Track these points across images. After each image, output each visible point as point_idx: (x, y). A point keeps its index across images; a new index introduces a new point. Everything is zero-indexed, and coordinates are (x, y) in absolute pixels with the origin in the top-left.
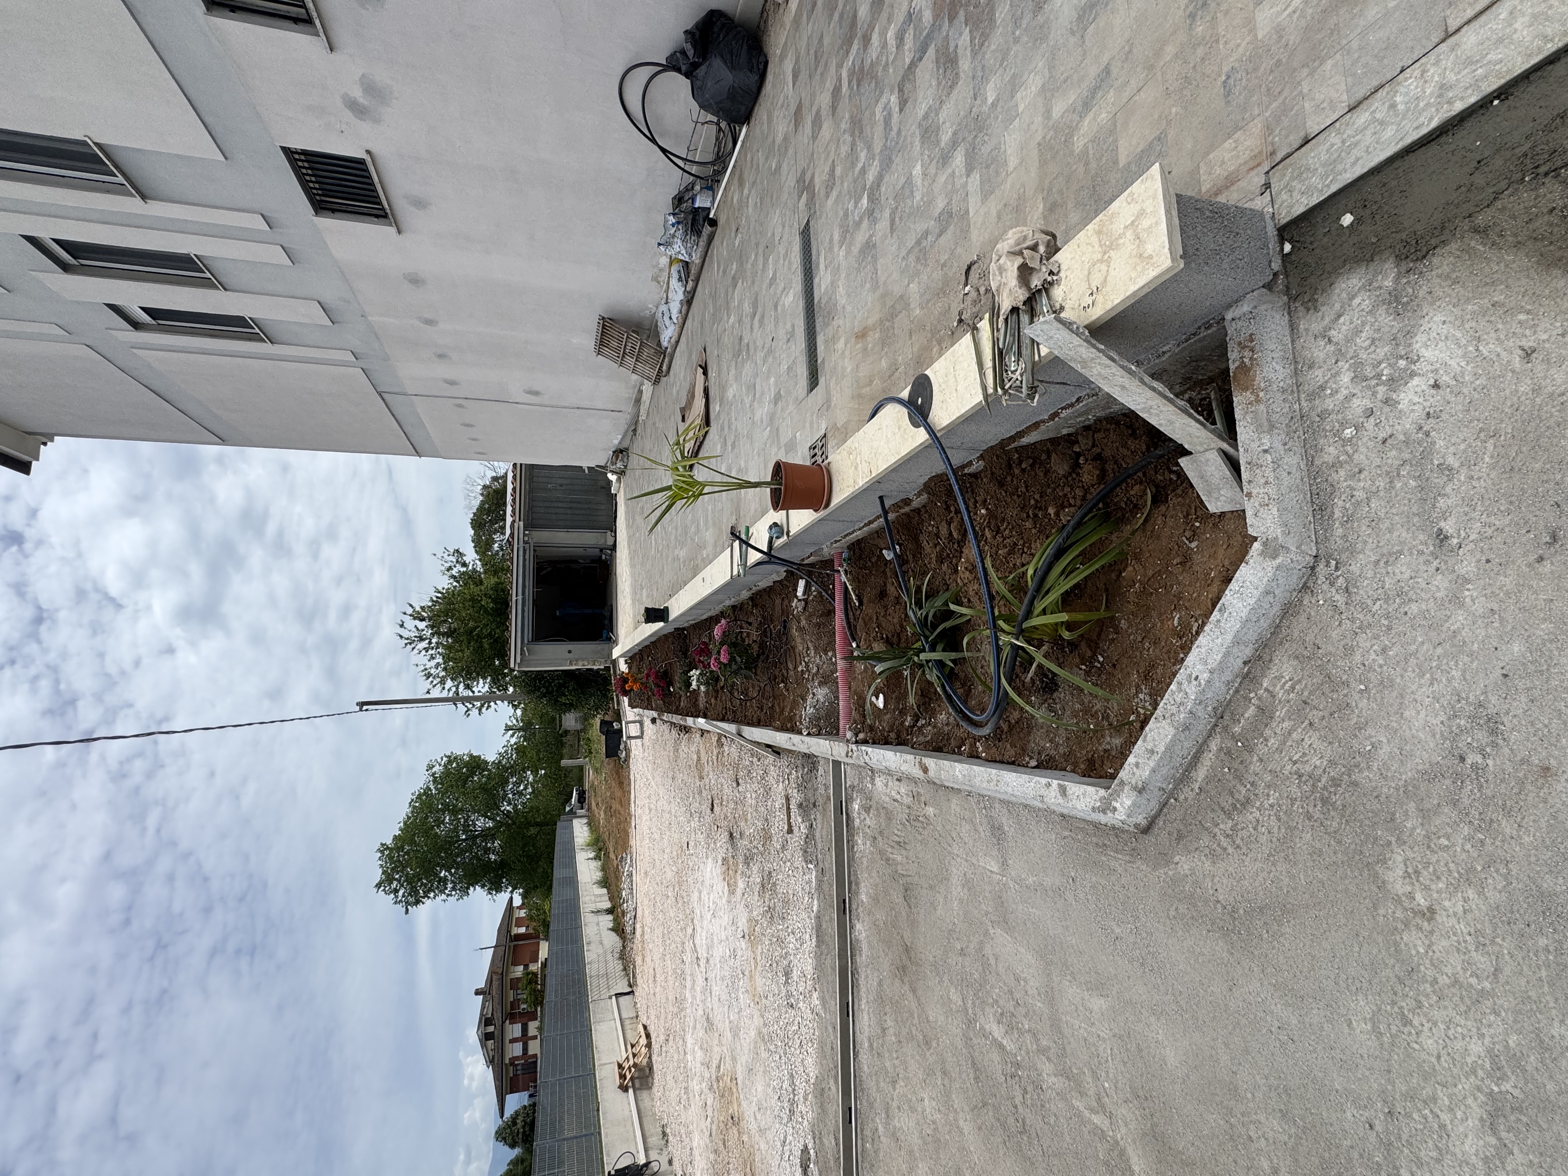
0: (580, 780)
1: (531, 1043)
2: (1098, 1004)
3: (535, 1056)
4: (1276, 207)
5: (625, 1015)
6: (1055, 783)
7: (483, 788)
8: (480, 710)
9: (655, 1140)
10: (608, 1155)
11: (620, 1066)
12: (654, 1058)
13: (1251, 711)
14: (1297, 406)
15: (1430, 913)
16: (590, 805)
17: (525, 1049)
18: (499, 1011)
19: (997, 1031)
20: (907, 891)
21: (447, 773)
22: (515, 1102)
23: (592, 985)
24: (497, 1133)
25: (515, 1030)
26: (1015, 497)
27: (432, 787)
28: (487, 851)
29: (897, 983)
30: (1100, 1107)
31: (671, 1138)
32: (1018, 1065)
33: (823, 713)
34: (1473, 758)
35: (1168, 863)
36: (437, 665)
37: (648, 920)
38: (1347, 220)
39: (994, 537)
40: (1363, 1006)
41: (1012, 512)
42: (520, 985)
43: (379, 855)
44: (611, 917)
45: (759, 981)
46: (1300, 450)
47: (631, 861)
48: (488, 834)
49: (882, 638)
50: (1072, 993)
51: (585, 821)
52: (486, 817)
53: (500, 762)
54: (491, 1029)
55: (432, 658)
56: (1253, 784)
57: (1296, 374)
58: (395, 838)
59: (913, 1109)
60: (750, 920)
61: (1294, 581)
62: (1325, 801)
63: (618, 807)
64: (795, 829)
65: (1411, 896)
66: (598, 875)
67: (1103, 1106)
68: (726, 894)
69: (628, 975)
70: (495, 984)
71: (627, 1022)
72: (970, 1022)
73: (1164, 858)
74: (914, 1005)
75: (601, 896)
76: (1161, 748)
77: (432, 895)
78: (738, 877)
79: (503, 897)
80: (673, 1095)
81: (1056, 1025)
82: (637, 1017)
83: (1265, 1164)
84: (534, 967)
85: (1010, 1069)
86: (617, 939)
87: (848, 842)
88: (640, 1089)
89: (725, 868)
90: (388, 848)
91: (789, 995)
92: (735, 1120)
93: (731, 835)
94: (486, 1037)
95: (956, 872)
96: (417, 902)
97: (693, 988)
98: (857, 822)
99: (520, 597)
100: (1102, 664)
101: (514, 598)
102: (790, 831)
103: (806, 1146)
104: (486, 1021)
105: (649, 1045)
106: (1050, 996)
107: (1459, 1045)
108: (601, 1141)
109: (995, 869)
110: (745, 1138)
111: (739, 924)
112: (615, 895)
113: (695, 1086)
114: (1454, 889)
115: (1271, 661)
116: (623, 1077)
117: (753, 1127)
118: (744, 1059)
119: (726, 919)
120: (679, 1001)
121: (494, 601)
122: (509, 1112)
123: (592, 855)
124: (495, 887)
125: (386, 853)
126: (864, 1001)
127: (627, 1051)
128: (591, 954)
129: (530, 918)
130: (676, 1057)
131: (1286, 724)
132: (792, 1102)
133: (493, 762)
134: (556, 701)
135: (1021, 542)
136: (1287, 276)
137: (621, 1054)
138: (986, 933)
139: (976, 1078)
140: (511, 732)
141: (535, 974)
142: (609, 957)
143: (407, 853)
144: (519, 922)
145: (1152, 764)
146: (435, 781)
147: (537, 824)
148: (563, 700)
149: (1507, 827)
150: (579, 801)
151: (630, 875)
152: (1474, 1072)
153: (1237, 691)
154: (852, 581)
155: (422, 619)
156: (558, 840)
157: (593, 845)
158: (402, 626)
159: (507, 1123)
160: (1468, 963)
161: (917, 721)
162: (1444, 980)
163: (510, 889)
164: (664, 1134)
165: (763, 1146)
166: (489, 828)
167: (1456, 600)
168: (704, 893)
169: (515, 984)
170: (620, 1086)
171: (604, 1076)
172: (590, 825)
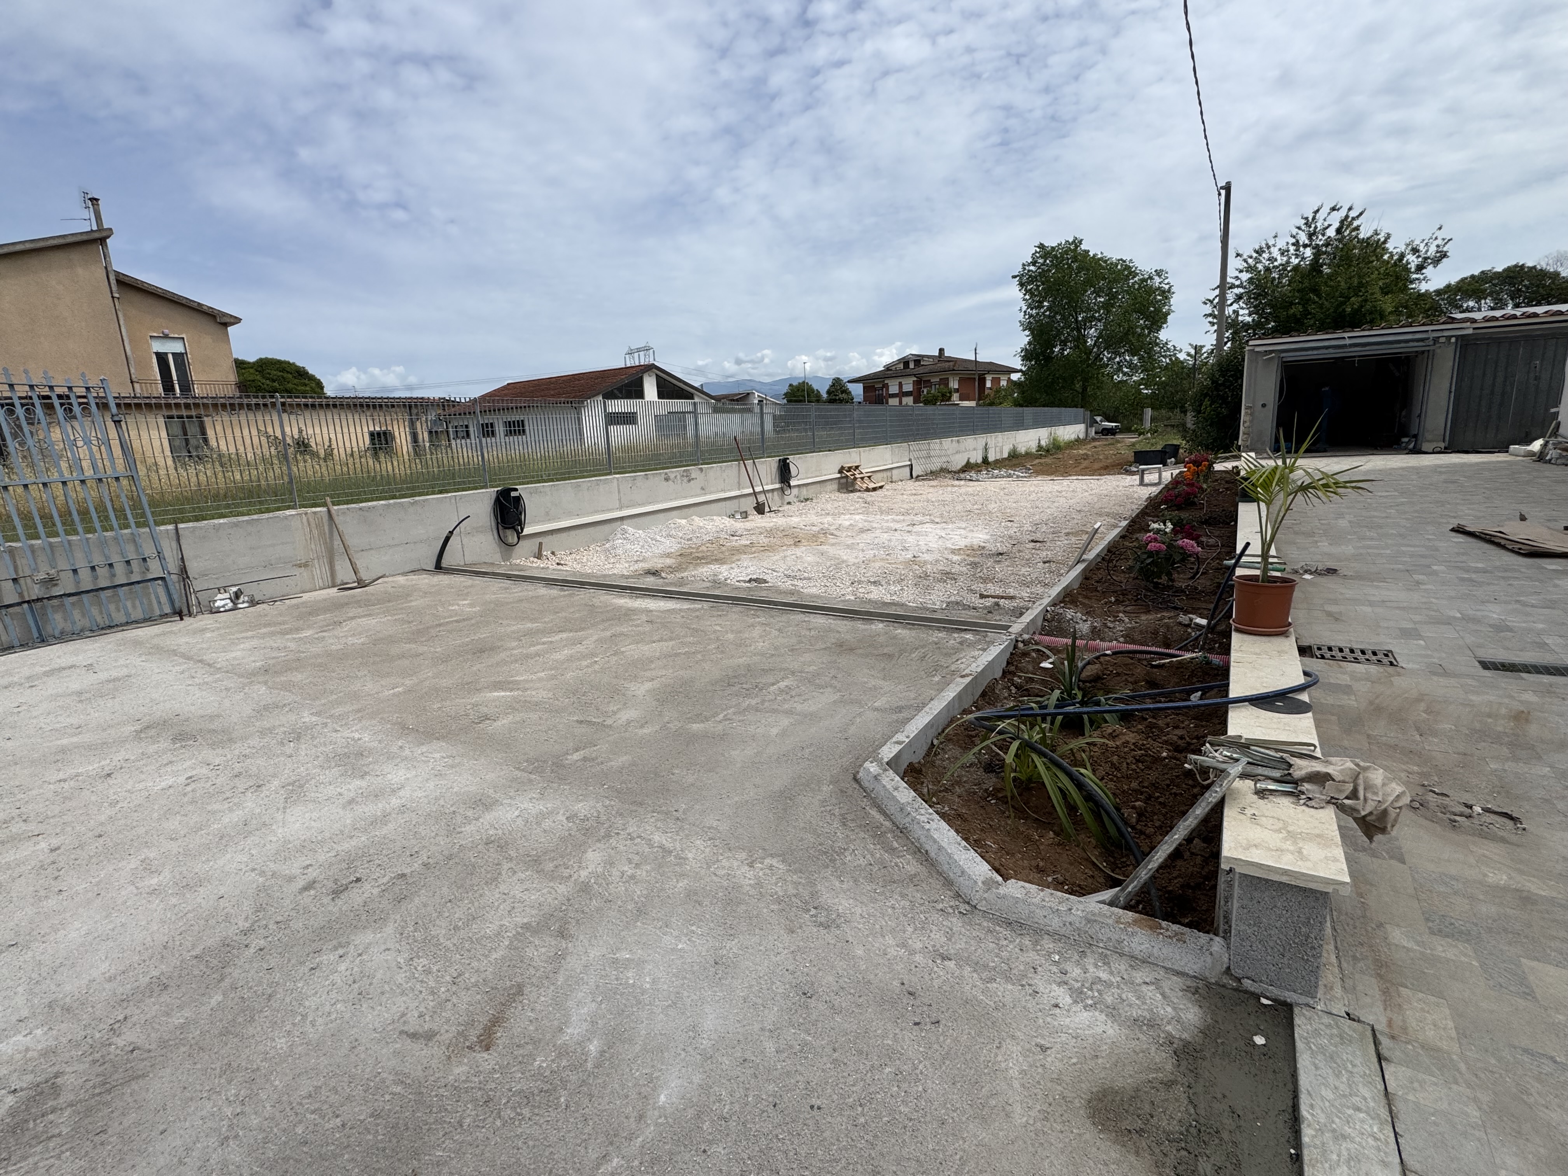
0: (1127, 430)
1: (897, 399)
2: (774, 731)
3: (887, 403)
4: (1320, 1013)
5: (895, 472)
6: (907, 740)
7: (1130, 331)
8: (1210, 315)
9: (804, 492)
10: (799, 458)
11: (857, 467)
12: (858, 494)
13: (895, 845)
14: (1101, 945)
15: (751, 865)
16: (1097, 440)
17: (893, 396)
18: (926, 371)
19: (782, 685)
20: (890, 656)
21: (1151, 291)
22: (857, 390)
23: (923, 444)
24: (838, 378)
25: (908, 387)
26: (1168, 782)
27: (1136, 279)
28: (1064, 343)
29: (834, 641)
30: (726, 719)
31: (803, 504)
32: (761, 690)
33: (1064, 625)
34: (813, 912)
35: (831, 782)
36: (1272, 259)
37: (963, 490)
38: (1259, 1040)
39: (1134, 757)
40: (724, 827)
41: (1153, 776)
42: (943, 387)
43: (1071, 240)
44: (980, 461)
45: (877, 565)
46: (1062, 931)
47: (1022, 477)
48: (1081, 339)
49: (1104, 675)
50: (785, 722)
51: (1082, 436)
52: (1098, 338)
53: (1157, 344)
54: (912, 365)
55: (1283, 252)
56: (853, 830)
57: (1132, 957)
58: (1087, 252)
59: (761, 637)
60: (925, 562)
61: (965, 891)
62: (825, 853)
63: (1083, 466)
64: (982, 601)
65: (762, 863)
66: (1022, 450)
67: (726, 720)
68: (953, 547)
69: (926, 475)
70: (947, 365)
71: (889, 474)
72: (793, 673)
73: (834, 781)
74: (817, 647)
75: (1001, 452)
76: (895, 793)
77: (1027, 297)
78: (963, 557)
79: (1017, 363)
80: (829, 506)
81: (774, 711)
82: (892, 482)
83: (677, 772)
84: (955, 397)
85: (761, 685)
86: (959, 467)
87: (944, 627)
88: (839, 483)
89: (976, 547)
90: (1077, 247)
91: (860, 582)
92: (797, 543)
93: (1001, 554)
94: (905, 362)
95: (886, 685)
96: (1022, 284)
97: (894, 521)
98: (956, 635)
99: (1348, 342)
100: (989, 801)
101: (1346, 335)
102: (982, 596)
103: (767, 582)
104: (918, 360)
105: (868, 490)
106: (790, 712)
107: (694, 851)
108: (808, 453)
109: (876, 704)
110: (785, 548)
111: (925, 555)
112: (999, 464)
113: (829, 519)
114: (757, 877)
115: (921, 864)
116: (849, 469)
117: (789, 553)
118: (831, 550)
119: (933, 545)
120: (889, 511)
121: (1355, 312)
122: (851, 387)
123: (1043, 443)
124: (1028, 355)
125: (1072, 247)
126: (832, 621)
127: (867, 473)
128: (949, 444)
129: (998, 391)
130: (852, 508)
131: (878, 855)
132: (795, 577)
133: (1157, 338)
134: (1206, 395)
135: (1119, 775)
136: (1236, 990)
137: (865, 470)
138: (839, 691)
139: (763, 670)
140: (1193, 352)
141: (949, 399)
142: (944, 459)
143: (1070, 266)
144: (996, 381)
145: (888, 787)
146: (1143, 280)
147: (1084, 389)
148: (1207, 402)
149: (774, 907)
150: (1104, 429)
151: (1010, 476)
152: (682, 851)
153: (913, 843)
154: (1179, 662)
155: (1339, 231)
156: (1065, 410)
157: (1054, 444)
158: (1333, 209)
159: (844, 386)
160: (724, 868)
161: (1016, 687)
162: (721, 858)
163: (1024, 369)
164: (807, 500)
165: (775, 558)
166: (1086, 342)
167: (904, 945)
168: (963, 532)
169: (945, 382)
170: (842, 468)
171: (854, 455)
172: (1076, 441)
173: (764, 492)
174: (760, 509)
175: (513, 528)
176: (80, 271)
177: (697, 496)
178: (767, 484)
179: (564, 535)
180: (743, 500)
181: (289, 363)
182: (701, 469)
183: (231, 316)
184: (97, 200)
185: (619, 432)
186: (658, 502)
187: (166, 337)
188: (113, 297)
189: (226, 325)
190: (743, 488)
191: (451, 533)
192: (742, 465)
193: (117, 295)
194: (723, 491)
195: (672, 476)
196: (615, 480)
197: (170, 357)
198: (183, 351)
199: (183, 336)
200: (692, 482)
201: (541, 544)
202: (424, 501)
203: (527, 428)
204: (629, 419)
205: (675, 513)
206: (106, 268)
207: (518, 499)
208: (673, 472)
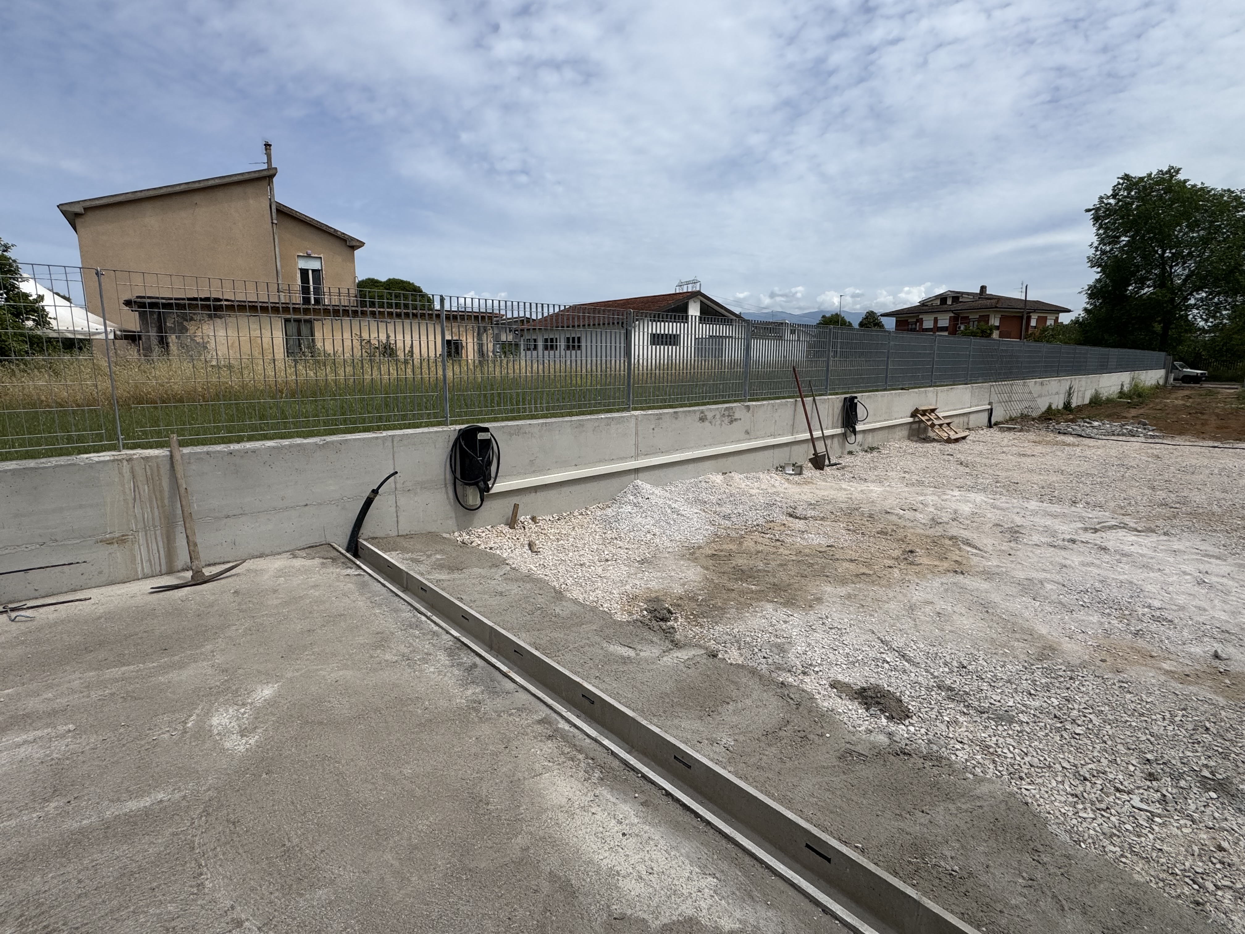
5: (972, 417)
9: (870, 440)
10: (869, 397)
11: (933, 411)
12: (936, 445)
16: (1179, 388)
17: (927, 330)
18: (963, 308)
22: (890, 324)
23: (1005, 385)
24: (872, 312)
25: (944, 321)
28: (1142, 282)
31: (869, 455)
42: (982, 323)
43: (1165, 170)
44: (1061, 406)
51: (1161, 382)
54: (949, 302)
66: (1104, 395)
69: (1007, 422)
70: (988, 302)
71: (965, 419)
75: (1083, 398)
77: (1101, 232)
82: (971, 431)
84: (995, 335)
86: (1041, 412)
88: (910, 429)
90: (1172, 176)
94: (943, 298)
96: (1096, 219)
104: (956, 297)
105: (949, 441)
108: (877, 391)
112: (1083, 412)
116: (924, 413)
122: (884, 320)
123: (1126, 389)
124: (1094, 292)
125: (1167, 177)
127: (945, 417)
128: (1032, 386)
129: (1046, 329)
137: (944, 412)
141: (989, 336)
142: (1026, 404)
143: (1161, 198)
144: (1041, 321)
147: (1166, 331)
150: (1185, 377)
151: (1132, 433)
156: (1147, 353)
157: (1135, 391)
159: (877, 319)
164: (872, 449)
166: (1173, 280)
169: (986, 319)
170: (917, 411)
171: (930, 395)
172: (1157, 388)
173: (824, 438)
174: (818, 462)
175: (476, 484)
176: (251, 202)
177: (739, 441)
178: (827, 429)
179: (552, 494)
180: (795, 448)
181: (409, 283)
182: (748, 407)
183: (358, 240)
184: (270, 145)
185: (664, 352)
186: (689, 448)
187: (309, 256)
188: (273, 223)
189: (353, 248)
190: (797, 433)
191: (375, 492)
192: (800, 404)
193: (275, 221)
194: (773, 435)
195: (709, 415)
196: (633, 421)
197: (310, 272)
198: (320, 268)
199: (321, 256)
200: (734, 423)
201: (516, 506)
202: (341, 443)
203: (583, 344)
204: (671, 340)
205: (708, 464)
206: (270, 199)
207: (487, 444)
208: (711, 410)
